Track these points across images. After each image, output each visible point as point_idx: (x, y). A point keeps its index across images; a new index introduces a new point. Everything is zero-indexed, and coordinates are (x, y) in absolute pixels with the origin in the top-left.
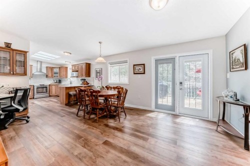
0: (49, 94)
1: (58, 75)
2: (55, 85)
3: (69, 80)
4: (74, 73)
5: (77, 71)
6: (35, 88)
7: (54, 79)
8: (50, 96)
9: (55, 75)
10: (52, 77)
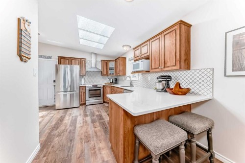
0: (103, 99)
1: (114, 71)
2: (109, 87)
3: (128, 79)
4: (139, 62)
5: (147, 58)
6: (87, 89)
7: (110, 77)
8: (104, 102)
9: (110, 72)
10: (107, 74)
